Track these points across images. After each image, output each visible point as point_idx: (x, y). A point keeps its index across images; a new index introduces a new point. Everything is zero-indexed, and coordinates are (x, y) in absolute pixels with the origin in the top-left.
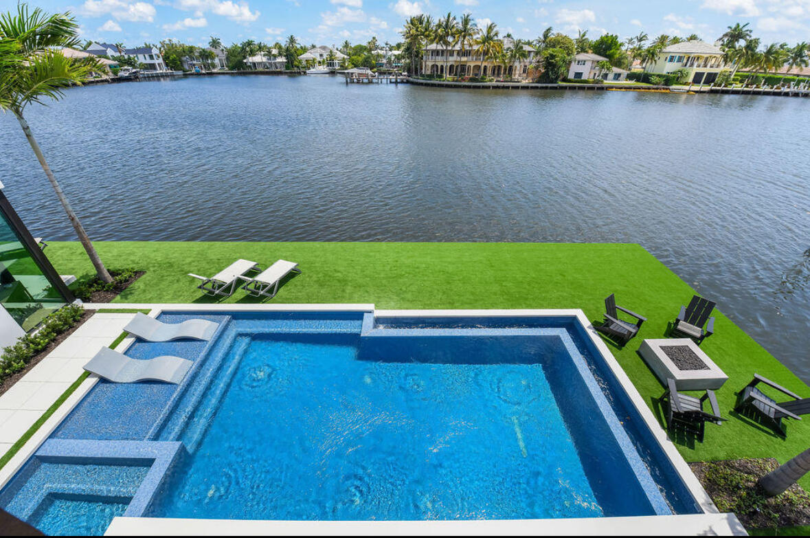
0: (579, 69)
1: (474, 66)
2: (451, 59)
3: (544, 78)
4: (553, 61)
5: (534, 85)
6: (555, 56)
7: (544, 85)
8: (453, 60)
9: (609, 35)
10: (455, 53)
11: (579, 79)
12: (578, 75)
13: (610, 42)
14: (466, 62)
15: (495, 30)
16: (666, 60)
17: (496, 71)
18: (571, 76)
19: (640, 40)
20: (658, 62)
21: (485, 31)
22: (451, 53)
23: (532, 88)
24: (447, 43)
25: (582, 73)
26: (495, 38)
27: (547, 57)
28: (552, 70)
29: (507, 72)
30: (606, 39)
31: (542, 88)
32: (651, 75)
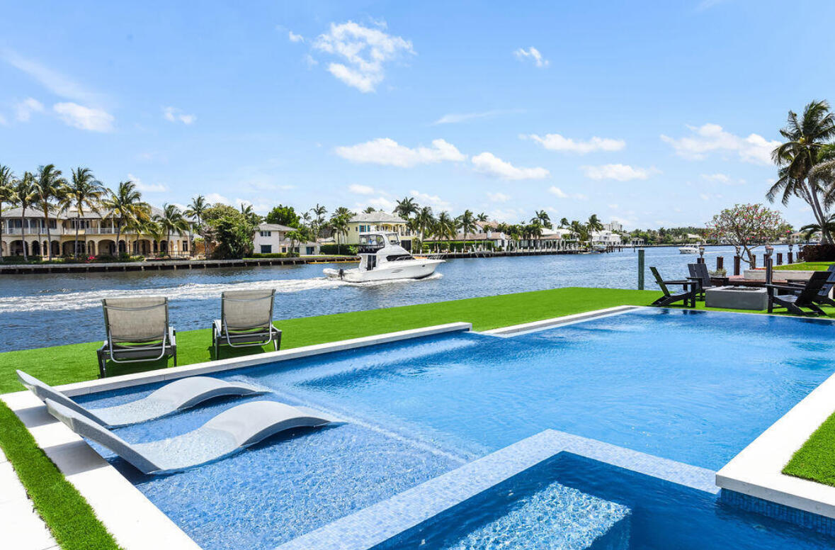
0: (266, 241)
1: (100, 243)
2: (52, 231)
3: (221, 252)
4: (230, 230)
5: (209, 262)
6: (231, 224)
7: (226, 262)
8: (58, 232)
9: (283, 207)
10: (59, 225)
11: (270, 254)
12: (266, 249)
13: (286, 214)
14: (84, 236)
15: (133, 190)
16: (357, 230)
17: (143, 247)
18: (257, 250)
19: (319, 212)
20: (349, 232)
21: (116, 191)
22: (53, 223)
23: (208, 266)
24: (46, 207)
25: (270, 247)
26: (136, 201)
27: (220, 227)
28: (232, 242)
29: (159, 249)
30: (280, 211)
31: (223, 265)
32: (348, 246)
